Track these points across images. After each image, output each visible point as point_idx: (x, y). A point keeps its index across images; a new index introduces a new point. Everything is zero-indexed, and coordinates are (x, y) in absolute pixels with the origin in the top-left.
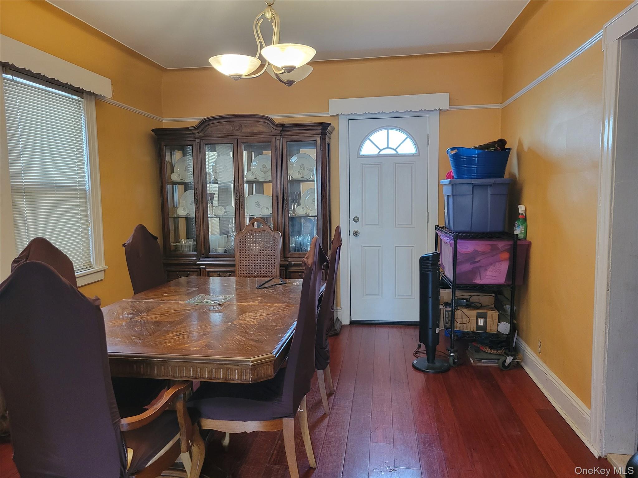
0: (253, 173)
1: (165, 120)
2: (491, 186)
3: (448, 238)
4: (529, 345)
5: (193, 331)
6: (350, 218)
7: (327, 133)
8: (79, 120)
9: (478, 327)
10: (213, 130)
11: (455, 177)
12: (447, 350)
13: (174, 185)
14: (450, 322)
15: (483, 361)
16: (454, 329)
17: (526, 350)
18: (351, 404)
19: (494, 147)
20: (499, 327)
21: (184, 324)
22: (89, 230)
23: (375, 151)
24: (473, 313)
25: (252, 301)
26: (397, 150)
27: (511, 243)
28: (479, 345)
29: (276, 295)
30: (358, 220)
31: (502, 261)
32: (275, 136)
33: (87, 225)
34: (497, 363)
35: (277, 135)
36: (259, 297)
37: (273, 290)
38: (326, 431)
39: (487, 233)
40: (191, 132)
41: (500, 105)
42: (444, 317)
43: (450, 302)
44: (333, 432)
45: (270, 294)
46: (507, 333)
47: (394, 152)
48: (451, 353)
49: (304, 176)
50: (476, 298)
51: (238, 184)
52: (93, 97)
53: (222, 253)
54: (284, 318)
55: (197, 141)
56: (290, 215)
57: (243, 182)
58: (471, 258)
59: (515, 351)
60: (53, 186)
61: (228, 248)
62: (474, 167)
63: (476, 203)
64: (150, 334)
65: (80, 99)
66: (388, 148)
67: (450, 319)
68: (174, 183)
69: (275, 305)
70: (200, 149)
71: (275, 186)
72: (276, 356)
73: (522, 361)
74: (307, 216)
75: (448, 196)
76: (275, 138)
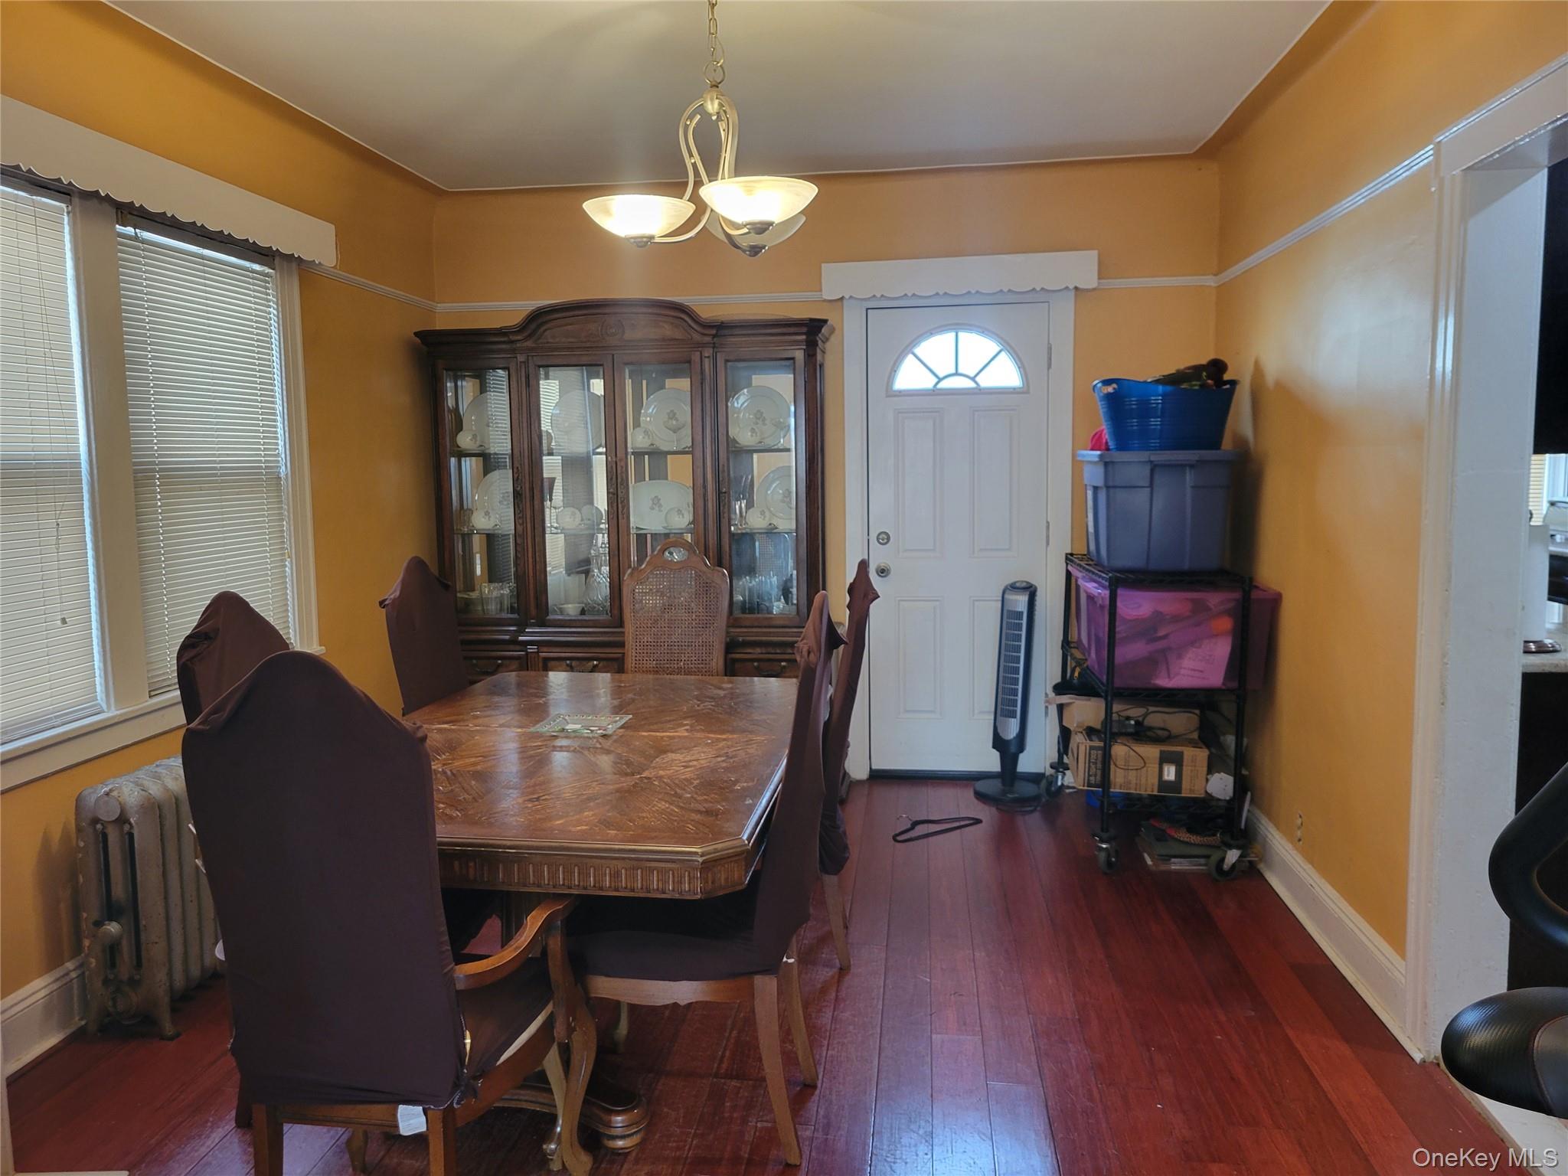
0: (646, 432)
1: (440, 307)
2: (1192, 466)
3: (1095, 585)
4: (1278, 827)
5: (565, 793)
6: (868, 535)
7: (820, 342)
8: (266, 318)
9: (1163, 785)
10: (553, 334)
11: (1112, 445)
12: (1094, 836)
13: (463, 459)
14: (1099, 773)
15: (1173, 860)
16: (1109, 788)
17: (1270, 836)
18: (883, 955)
19: (1199, 378)
20: (1209, 783)
21: (539, 777)
22: (285, 566)
23: (927, 382)
24: (1152, 752)
25: (672, 728)
26: (977, 379)
27: (1237, 595)
28: (1164, 826)
29: (721, 714)
30: (888, 539)
31: (1217, 635)
32: (700, 349)
33: (283, 554)
34: (1205, 865)
35: (703, 345)
36: (685, 718)
37: (713, 704)
38: (834, 1011)
39: (1183, 573)
40: (505, 339)
41: (1214, 277)
42: (1087, 762)
43: (1098, 726)
44: (849, 1013)
45: (708, 713)
46: (1228, 798)
47: (971, 384)
48: (1102, 841)
49: (764, 439)
50: (1158, 718)
51: (614, 457)
52: (294, 265)
53: (575, 616)
54: (750, 763)
55: (521, 358)
56: (732, 528)
57: (626, 453)
58: (1148, 629)
59: (1245, 837)
60: (215, 469)
61: (589, 604)
62: (1155, 422)
63: (1159, 504)
64: (474, 798)
65: (267, 270)
66: (957, 374)
67: (1099, 765)
68: (461, 454)
69: (724, 737)
70: (527, 377)
71: (700, 463)
72: (749, 843)
73: (1261, 860)
74: (771, 532)
75: (1096, 489)
76: (699, 353)
